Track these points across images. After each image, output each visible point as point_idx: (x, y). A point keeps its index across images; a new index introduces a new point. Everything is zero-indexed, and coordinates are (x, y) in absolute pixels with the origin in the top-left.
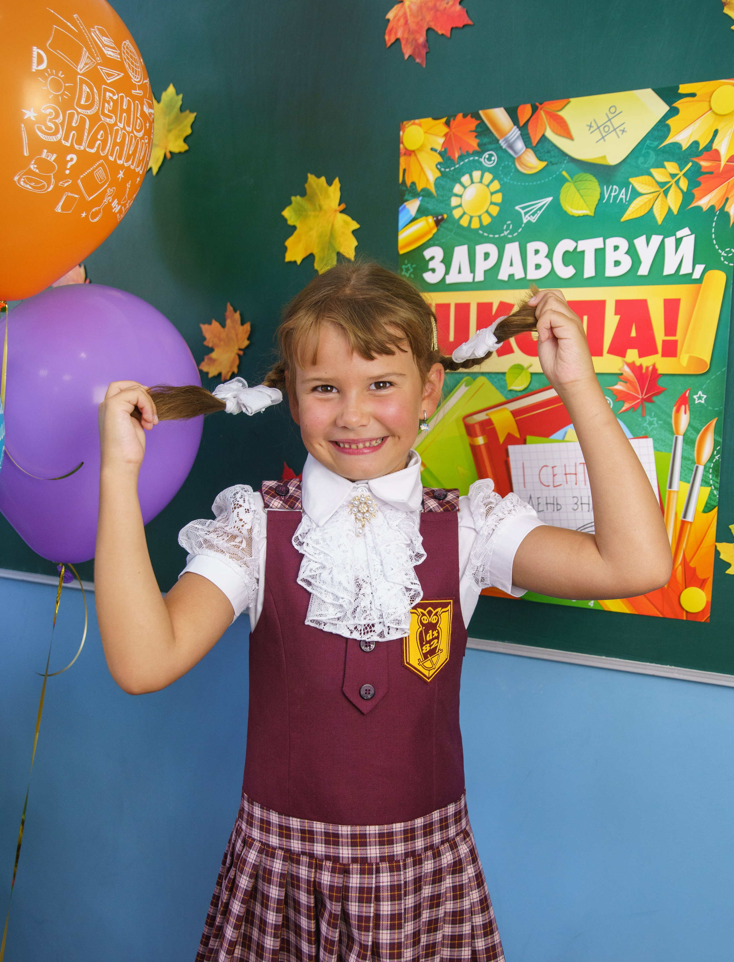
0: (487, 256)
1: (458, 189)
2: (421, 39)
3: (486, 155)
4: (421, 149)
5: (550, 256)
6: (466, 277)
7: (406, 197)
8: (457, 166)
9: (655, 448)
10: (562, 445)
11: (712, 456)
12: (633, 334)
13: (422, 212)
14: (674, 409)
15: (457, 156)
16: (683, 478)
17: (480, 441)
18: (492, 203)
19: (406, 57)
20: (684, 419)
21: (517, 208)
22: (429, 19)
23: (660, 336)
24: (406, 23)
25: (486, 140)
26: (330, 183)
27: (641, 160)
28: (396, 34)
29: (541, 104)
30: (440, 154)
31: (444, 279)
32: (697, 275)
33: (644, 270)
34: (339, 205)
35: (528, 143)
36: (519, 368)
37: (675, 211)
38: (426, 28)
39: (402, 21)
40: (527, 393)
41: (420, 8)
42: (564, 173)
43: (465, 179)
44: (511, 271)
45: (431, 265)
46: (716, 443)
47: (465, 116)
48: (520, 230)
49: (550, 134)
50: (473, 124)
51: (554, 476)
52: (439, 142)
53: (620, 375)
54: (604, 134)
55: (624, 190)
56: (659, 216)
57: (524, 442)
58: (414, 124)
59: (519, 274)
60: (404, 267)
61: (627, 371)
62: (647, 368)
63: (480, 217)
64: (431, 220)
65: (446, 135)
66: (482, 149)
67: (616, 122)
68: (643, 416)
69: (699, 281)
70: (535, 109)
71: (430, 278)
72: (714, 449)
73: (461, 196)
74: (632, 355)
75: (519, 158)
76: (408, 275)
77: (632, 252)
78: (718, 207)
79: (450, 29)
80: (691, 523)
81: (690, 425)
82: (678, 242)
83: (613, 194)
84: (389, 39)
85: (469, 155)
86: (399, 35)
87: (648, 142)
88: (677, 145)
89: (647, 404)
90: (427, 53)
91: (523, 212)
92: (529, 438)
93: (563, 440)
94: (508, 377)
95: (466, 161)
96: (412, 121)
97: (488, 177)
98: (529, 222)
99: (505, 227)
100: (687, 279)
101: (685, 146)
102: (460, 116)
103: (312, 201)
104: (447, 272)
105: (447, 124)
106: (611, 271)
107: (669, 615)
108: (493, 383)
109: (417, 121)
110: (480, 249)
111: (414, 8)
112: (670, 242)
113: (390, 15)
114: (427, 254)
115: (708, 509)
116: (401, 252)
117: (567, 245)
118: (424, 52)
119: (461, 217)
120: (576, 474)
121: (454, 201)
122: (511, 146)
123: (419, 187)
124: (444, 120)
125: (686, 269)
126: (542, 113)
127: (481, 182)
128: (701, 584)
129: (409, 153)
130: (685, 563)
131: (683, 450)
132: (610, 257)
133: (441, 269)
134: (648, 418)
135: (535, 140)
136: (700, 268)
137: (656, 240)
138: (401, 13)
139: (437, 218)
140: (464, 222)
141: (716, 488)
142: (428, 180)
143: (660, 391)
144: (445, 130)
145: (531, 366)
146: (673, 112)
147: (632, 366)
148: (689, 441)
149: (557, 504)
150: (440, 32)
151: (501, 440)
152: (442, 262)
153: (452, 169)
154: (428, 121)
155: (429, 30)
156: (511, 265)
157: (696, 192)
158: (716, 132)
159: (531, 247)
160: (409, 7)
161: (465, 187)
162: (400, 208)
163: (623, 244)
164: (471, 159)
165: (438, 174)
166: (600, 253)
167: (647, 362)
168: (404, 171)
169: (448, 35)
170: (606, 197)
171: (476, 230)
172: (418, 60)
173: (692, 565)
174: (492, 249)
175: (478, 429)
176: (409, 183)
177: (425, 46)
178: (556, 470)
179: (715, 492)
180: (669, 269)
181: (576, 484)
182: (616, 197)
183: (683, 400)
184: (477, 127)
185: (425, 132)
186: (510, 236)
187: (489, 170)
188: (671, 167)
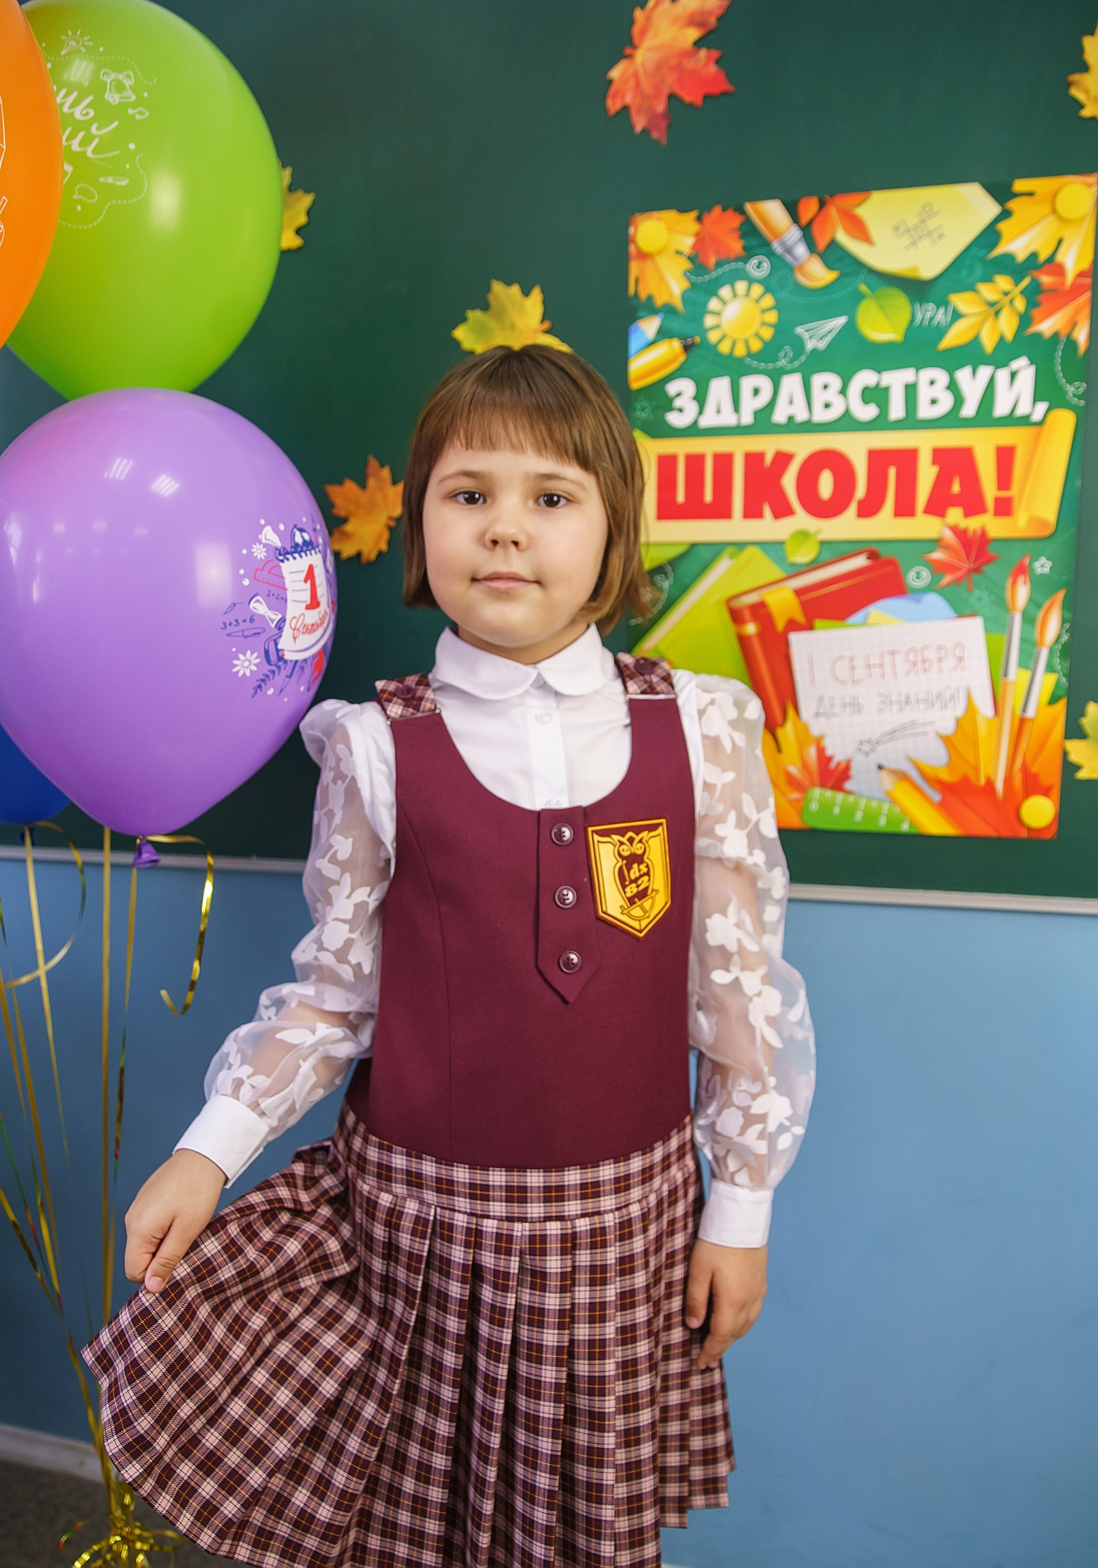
0: (756, 392)
1: (714, 304)
2: (660, 107)
3: (754, 261)
4: (661, 251)
5: (843, 392)
6: (728, 419)
7: (641, 313)
8: (714, 275)
9: (987, 630)
10: (863, 631)
11: (1059, 637)
12: (956, 488)
13: (663, 334)
14: (1009, 582)
15: (712, 260)
16: (1022, 664)
17: (751, 629)
18: (764, 324)
19: (639, 128)
20: (1022, 593)
21: (799, 330)
22: (670, 81)
23: (990, 490)
24: (638, 84)
25: (753, 242)
26: (526, 293)
27: (964, 273)
28: (623, 97)
29: (831, 197)
30: (689, 258)
31: (695, 423)
32: (1037, 416)
33: (969, 410)
34: (543, 321)
35: (812, 246)
36: (803, 535)
37: (1009, 335)
38: (666, 92)
39: (632, 83)
40: (815, 565)
41: (659, 67)
42: (863, 288)
43: (725, 292)
44: (790, 411)
45: (677, 403)
46: (1064, 621)
47: (724, 209)
48: (803, 358)
49: (843, 237)
50: (735, 221)
51: (853, 668)
52: (687, 243)
53: (938, 543)
54: (916, 238)
55: (942, 310)
56: (989, 343)
57: (809, 627)
58: (650, 217)
59: (801, 415)
60: (638, 406)
61: (949, 535)
62: (974, 532)
63: (747, 342)
64: (676, 345)
65: (697, 235)
66: (748, 254)
67: (932, 224)
68: (970, 589)
69: (1041, 423)
70: (822, 204)
71: (675, 419)
72: (1062, 627)
73: (718, 314)
74: (955, 515)
75: (801, 268)
76: (644, 415)
77: (953, 387)
78: (1064, 333)
79: (701, 94)
80: (1032, 720)
81: (1031, 600)
82: (1013, 375)
83: (928, 315)
84: (613, 105)
85: (728, 261)
86: (628, 99)
87: (974, 251)
88: (1009, 257)
89: (976, 577)
90: (669, 126)
91: (806, 336)
92: (818, 623)
93: (864, 623)
94: (788, 548)
95: (727, 268)
96: (647, 214)
97: (757, 290)
98: (814, 350)
99: (782, 354)
100: (1025, 421)
101: (1021, 257)
102: (717, 210)
103: (500, 316)
104: (701, 412)
105: (699, 219)
106: (925, 411)
107: (1006, 833)
108: (767, 553)
109: (655, 214)
110: (748, 383)
111: (650, 66)
112: (1003, 375)
113: (615, 73)
114: (672, 388)
115: (1053, 700)
116: (635, 385)
117: (865, 378)
118: (664, 124)
119: (720, 341)
120: (881, 666)
121: (709, 321)
122: (789, 251)
123: (660, 301)
124: (694, 214)
125: (1023, 410)
126: (833, 212)
127: (747, 295)
128: (1046, 792)
129: (643, 256)
130: (1025, 769)
131: (1022, 631)
132: (924, 394)
133: (691, 409)
134: (976, 593)
135: (822, 244)
136: (1042, 407)
137: (985, 372)
138: (630, 71)
139: (685, 340)
140: (724, 348)
141: (1064, 675)
142: (670, 293)
143: (990, 560)
144: (695, 227)
145: (819, 532)
146: (1006, 214)
147: (954, 529)
148: (1028, 619)
149: (858, 704)
150: (688, 99)
151: (780, 625)
152: (695, 398)
153: (707, 277)
154: (671, 215)
155: (672, 96)
156: (791, 402)
157: (1036, 313)
158: (1060, 242)
159: (818, 380)
160: (643, 64)
161: (724, 302)
162: (632, 328)
163: (941, 376)
164: (734, 265)
165: (685, 285)
166: (911, 390)
167: (973, 524)
168: (637, 281)
169: (699, 102)
170: (919, 317)
171: (740, 360)
172: (655, 135)
173: (1034, 769)
174: (764, 383)
175: (747, 614)
176: (643, 295)
177: (667, 114)
178: (855, 663)
179: (1064, 680)
180: (1001, 409)
181: (883, 676)
182: (931, 319)
183: (1021, 570)
184: (742, 225)
185: (669, 229)
186: (789, 367)
187: (760, 281)
188: (1003, 282)
